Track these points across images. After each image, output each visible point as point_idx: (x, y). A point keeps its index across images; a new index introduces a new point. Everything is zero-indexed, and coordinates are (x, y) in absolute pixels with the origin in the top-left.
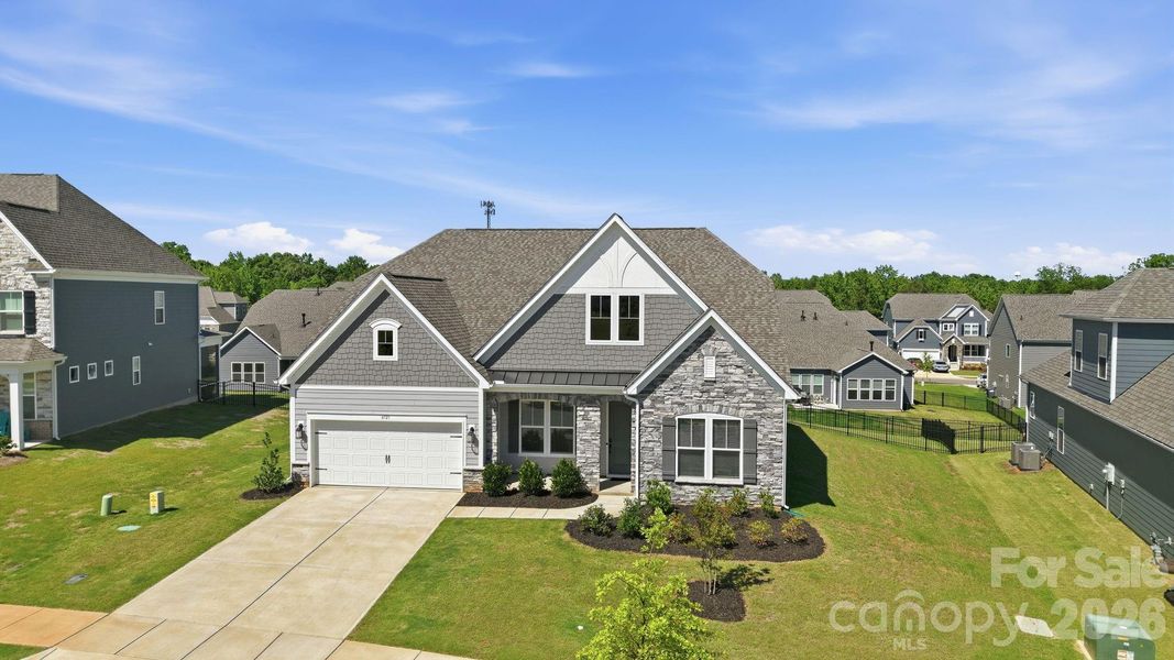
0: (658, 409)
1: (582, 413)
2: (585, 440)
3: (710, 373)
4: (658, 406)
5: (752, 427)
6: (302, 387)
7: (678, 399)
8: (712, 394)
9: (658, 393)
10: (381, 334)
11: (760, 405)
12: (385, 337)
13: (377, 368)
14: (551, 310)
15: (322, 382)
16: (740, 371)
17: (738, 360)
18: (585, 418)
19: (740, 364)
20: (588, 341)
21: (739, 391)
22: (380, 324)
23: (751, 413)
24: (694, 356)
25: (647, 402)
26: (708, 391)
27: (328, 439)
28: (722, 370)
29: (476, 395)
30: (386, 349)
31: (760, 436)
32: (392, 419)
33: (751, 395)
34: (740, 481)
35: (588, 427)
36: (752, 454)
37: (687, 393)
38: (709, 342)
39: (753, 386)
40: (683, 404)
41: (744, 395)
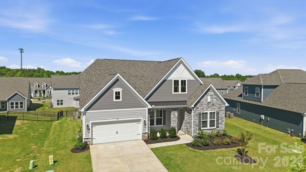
0: (197, 111)
1: (173, 113)
2: (174, 121)
3: (209, 100)
4: (197, 110)
5: (218, 113)
6: (88, 111)
7: (202, 108)
8: (210, 106)
9: (197, 106)
10: (116, 93)
11: (220, 108)
12: (118, 94)
13: (115, 103)
14: (163, 84)
15: (95, 109)
16: (215, 99)
17: (215, 96)
18: (174, 114)
19: (215, 97)
20: (173, 93)
21: (215, 104)
22: (115, 90)
23: (218, 110)
24: (206, 96)
25: (195, 109)
26: (208, 105)
27: (96, 129)
28: (211, 99)
29: (146, 110)
30: (118, 97)
31: (219, 115)
32: (120, 120)
33: (218, 105)
34: (215, 127)
35: (175, 117)
36: (218, 120)
37: (204, 106)
38: (209, 92)
39: (218, 103)
40: (203, 109)
41: (216, 105)
